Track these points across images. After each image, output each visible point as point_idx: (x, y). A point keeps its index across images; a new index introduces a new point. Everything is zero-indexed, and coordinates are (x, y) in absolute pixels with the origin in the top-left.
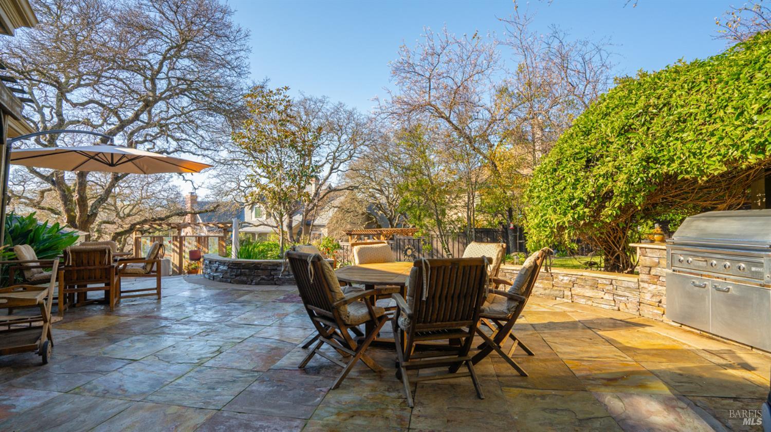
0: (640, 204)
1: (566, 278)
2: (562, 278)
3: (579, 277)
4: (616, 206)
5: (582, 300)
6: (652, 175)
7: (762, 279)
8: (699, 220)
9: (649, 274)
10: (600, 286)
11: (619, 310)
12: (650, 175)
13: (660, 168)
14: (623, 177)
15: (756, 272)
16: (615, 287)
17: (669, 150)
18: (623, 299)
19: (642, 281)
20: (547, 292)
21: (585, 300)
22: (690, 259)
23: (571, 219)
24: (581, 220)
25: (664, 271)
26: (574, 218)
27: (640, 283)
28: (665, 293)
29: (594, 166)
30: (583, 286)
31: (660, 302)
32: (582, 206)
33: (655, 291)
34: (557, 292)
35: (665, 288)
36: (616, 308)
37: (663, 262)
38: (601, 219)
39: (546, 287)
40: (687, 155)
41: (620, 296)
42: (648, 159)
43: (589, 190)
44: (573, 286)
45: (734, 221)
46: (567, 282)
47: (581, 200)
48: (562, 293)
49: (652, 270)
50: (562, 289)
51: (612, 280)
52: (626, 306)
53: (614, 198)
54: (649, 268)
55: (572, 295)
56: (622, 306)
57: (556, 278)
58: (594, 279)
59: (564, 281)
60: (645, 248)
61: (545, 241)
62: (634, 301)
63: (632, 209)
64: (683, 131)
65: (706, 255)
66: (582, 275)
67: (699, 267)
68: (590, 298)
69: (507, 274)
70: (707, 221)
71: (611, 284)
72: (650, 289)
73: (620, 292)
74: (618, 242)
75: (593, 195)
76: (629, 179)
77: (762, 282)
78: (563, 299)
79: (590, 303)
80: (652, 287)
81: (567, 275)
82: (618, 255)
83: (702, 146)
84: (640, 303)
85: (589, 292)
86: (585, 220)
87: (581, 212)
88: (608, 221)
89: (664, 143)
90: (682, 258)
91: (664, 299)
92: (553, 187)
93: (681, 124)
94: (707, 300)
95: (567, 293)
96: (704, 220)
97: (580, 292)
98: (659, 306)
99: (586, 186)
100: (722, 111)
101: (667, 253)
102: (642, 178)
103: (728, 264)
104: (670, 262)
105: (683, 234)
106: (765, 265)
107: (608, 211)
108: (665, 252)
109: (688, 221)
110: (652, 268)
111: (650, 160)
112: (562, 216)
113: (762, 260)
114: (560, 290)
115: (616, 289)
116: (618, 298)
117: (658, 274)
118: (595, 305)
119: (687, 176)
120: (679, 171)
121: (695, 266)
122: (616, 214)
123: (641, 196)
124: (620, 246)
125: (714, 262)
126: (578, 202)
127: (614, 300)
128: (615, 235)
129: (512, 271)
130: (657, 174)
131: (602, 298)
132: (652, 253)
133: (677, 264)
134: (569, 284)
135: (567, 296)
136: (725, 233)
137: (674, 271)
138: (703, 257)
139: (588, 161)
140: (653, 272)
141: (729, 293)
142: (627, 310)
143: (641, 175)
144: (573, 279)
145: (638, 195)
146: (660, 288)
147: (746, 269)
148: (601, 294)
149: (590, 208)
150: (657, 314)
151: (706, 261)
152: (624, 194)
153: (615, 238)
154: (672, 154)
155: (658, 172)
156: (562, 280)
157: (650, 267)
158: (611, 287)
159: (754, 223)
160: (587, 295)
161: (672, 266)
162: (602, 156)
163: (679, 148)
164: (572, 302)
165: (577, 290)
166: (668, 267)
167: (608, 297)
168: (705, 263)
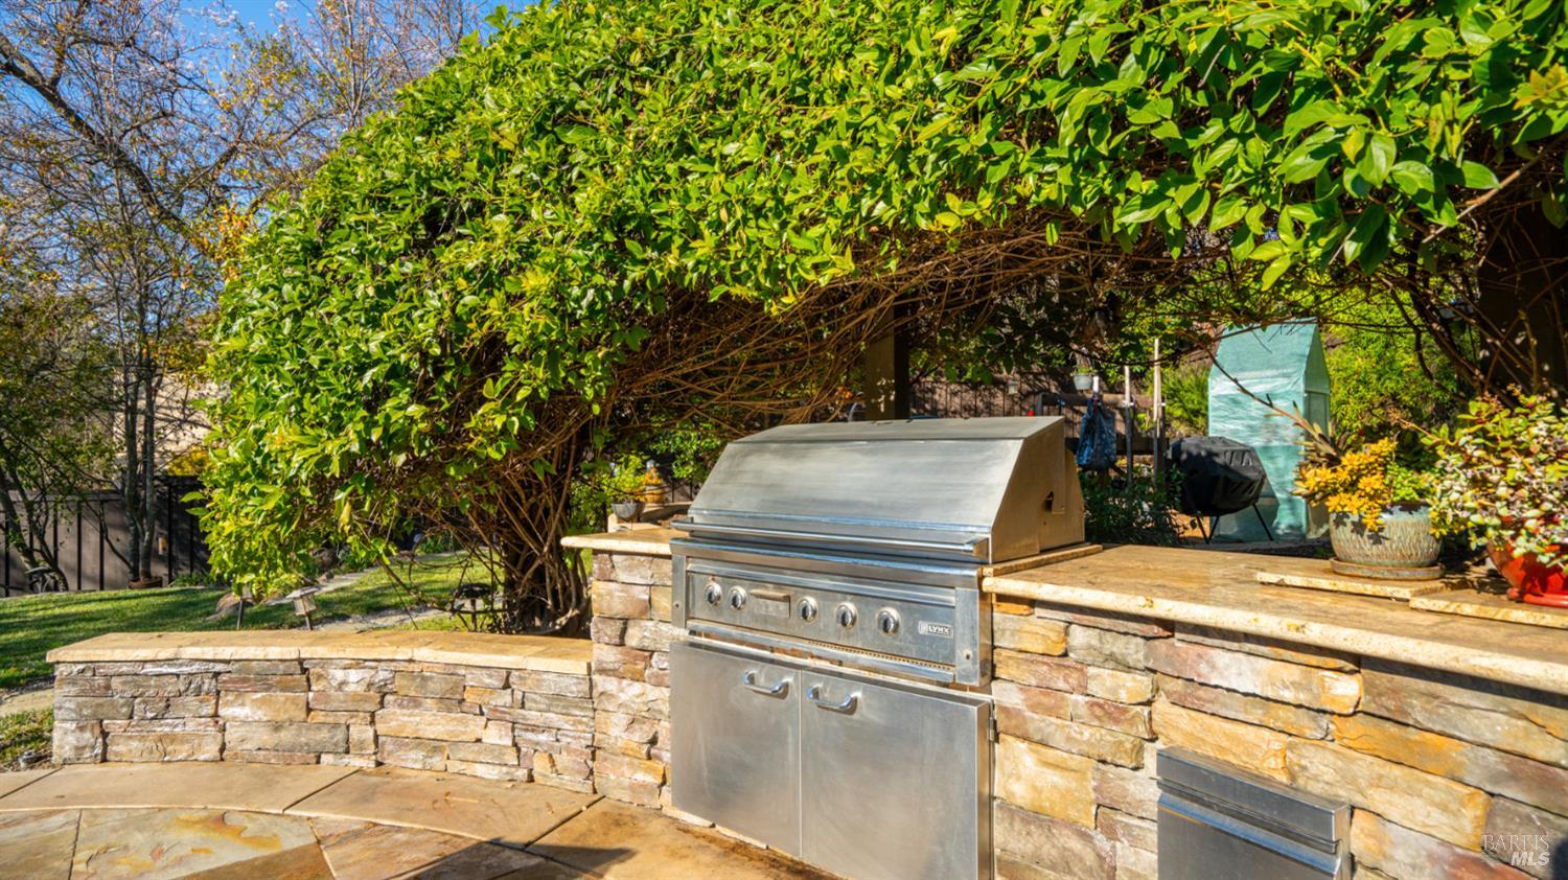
0: (597, 395)
1: (354, 675)
2: (339, 675)
3: (401, 666)
4: (519, 398)
5: (412, 755)
6: (634, 285)
7: (948, 663)
8: (760, 451)
9: (622, 644)
10: (469, 697)
11: (531, 779)
12: (627, 284)
13: (659, 261)
14: (536, 280)
15: (931, 639)
16: (518, 695)
17: (686, 193)
18: (543, 737)
19: (602, 671)
20: (286, 736)
21: (420, 755)
22: (741, 592)
23: (355, 448)
24: (398, 451)
25: (662, 632)
26: (366, 443)
27: (596, 677)
28: (666, 708)
29: (448, 244)
30: (415, 702)
31: (653, 742)
32: (404, 397)
33: (638, 706)
34: (324, 734)
35: (666, 692)
36: (522, 773)
37: (664, 602)
38: (471, 446)
39: (283, 716)
40: (739, 215)
41: (534, 728)
42: (618, 221)
43: (425, 329)
44: (382, 705)
45: (857, 456)
46: (360, 689)
47: (396, 372)
48: (340, 735)
49: (630, 631)
50: (342, 718)
51: (509, 671)
52: (553, 764)
53: (509, 366)
54: (619, 624)
55: (376, 737)
56: (540, 765)
57: (320, 677)
58: (451, 670)
59: (350, 688)
60: (611, 553)
61: (266, 534)
62: (575, 745)
63: (573, 413)
64: (727, 133)
65: (788, 577)
66: (411, 661)
67: (766, 619)
68: (435, 746)
69: (115, 683)
70: (785, 455)
71: (507, 686)
72: (623, 697)
73: (533, 716)
74: (541, 526)
75: (437, 351)
76: (558, 292)
77: (948, 674)
78: (346, 759)
79: (438, 761)
80: (631, 691)
81: (358, 664)
82: (541, 568)
83: (782, 185)
84: (594, 750)
85: (432, 722)
86: (410, 450)
87: (396, 416)
88: (497, 456)
89: (671, 169)
90: (717, 589)
91: (664, 728)
92: (298, 316)
93: (721, 110)
94: (790, 739)
95: (361, 732)
96: (775, 452)
97: (404, 725)
98: (649, 757)
99: (416, 315)
100: (839, 64)
101: (675, 570)
102: (600, 290)
103: (850, 607)
104: (682, 605)
105: (719, 503)
106: (958, 615)
107: (490, 416)
108: (667, 566)
109: (732, 456)
110: (631, 623)
111: (628, 227)
112: (325, 433)
113: (951, 597)
114: (336, 725)
115: (523, 706)
116: (530, 736)
117: (646, 643)
118: (455, 766)
119: (737, 290)
120: (713, 273)
121: (756, 618)
122: (521, 428)
123: (595, 360)
124: (545, 540)
125: (812, 602)
126: (388, 377)
127: (515, 745)
128: (532, 500)
129: (138, 669)
130: (648, 283)
131: (479, 740)
132: (629, 569)
133: (701, 608)
134: (365, 699)
135: (361, 745)
136: (840, 496)
137: (693, 633)
138: (779, 585)
139: (432, 221)
140: (634, 637)
141: (856, 716)
142: (554, 780)
143: (599, 279)
144: (382, 675)
145: (588, 359)
146: (653, 693)
147: (902, 630)
148: (475, 727)
149: (429, 404)
150: (644, 786)
151: (787, 599)
152: (543, 353)
153: (532, 510)
154: (694, 206)
155: (651, 274)
156: (343, 683)
157: (626, 621)
158: (504, 698)
159: (913, 460)
160: (430, 732)
161: (688, 618)
162: (478, 208)
163: (715, 188)
164: (379, 764)
165: (395, 718)
166: (674, 622)
167: (496, 735)
168: (783, 606)
